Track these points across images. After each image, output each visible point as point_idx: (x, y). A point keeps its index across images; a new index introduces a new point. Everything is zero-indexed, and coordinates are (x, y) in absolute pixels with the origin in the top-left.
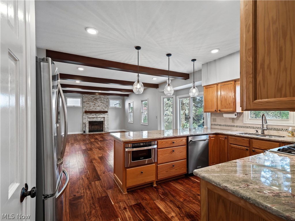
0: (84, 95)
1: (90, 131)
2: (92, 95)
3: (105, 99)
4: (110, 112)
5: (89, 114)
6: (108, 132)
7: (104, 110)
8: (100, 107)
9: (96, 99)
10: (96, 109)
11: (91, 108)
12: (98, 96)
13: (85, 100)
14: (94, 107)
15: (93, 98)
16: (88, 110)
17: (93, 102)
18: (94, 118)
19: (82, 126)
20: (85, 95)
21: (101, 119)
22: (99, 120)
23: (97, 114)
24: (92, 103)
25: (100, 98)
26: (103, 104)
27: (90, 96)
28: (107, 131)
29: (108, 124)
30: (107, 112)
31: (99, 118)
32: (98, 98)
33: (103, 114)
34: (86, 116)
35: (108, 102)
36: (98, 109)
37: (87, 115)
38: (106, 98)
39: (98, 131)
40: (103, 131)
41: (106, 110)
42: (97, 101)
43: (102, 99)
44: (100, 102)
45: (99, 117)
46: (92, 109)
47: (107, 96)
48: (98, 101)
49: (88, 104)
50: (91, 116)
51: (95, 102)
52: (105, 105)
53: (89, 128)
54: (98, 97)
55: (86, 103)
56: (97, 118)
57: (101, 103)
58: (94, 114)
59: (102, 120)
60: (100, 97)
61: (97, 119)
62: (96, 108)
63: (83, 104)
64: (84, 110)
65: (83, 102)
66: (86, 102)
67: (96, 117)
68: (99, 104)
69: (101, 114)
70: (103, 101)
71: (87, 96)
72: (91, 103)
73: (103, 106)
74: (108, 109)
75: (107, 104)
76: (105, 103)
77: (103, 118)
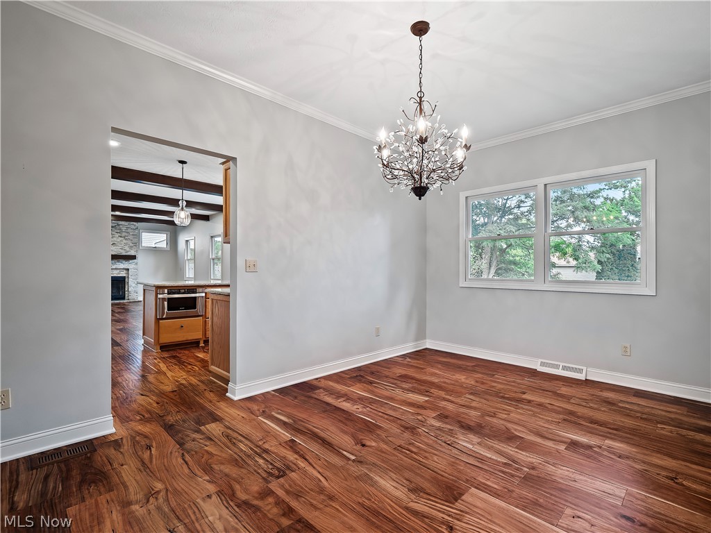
3: (129, 230)
4: (141, 258)
6: (136, 301)
7: (128, 254)
8: (117, 246)
21: (119, 274)
22: (115, 274)
25: (118, 227)
26: (126, 239)
28: (134, 299)
29: (137, 284)
30: (134, 257)
31: (114, 269)
33: (124, 262)
35: (138, 237)
38: (133, 227)
40: (124, 298)
41: (132, 253)
43: (124, 229)
44: (118, 235)
47: (134, 223)
52: (129, 242)
57: (121, 239)
59: (123, 274)
60: (119, 225)
68: (115, 239)
69: (121, 260)
73: (126, 244)
74: (137, 251)
75: (135, 240)
76: (131, 237)
77: (125, 272)
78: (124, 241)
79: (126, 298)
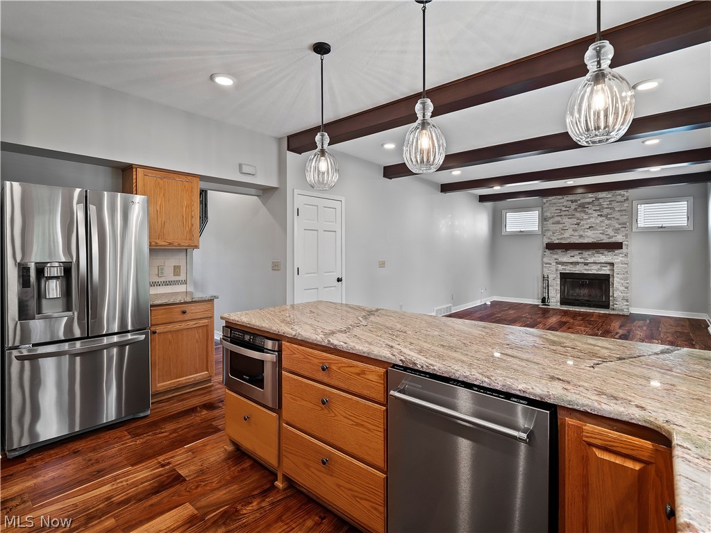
0: (545, 200)
1: (563, 302)
2: (571, 197)
3: (614, 204)
4: (635, 247)
5: (559, 251)
6: (626, 313)
7: (613, 240)
8: (596, 229)
9: (583, 206)
10: (581, 236)
11: (567, 235)
12: (590, 195)
13: (548, 214)
14: (575, 230)
15: (574, 206)
16: (557, 242)
17: (571, 216)
18: (578, 263)
19: (540, 284)
20: (550, 198)
21: (599, 270)
22: (594, 270)
23: (586, 254)
24: (570, 220)
25: (596, 203)
26: (609, 219)
27: (564, 200)
28: (622, 310)
29: (627, 288)
30: (618, 246)
31: (594, 264)
32: (589, 203)
33: (606, 253)
34: (551, 257)
35: (632, 215)
36: (589, 237)
37: (555, 254)
38: (619, 198)
39: (589, 306)
40: (607, 306)
41: (617, 239)
42: (587, 213)
43: (605, 204)
44: (596, 214)
45: (591, 260)
46: (570, 236)
47: (622, 192)
48: (590, 211)
49: (558, 223)
50: (566, 257)
51: (578, 215)
52: (614, 223)
53: (562, 292)
54: (590, 200)
55: (551, 221)
56: (586, 264)
57: (601, 219)
58: (577, 252)
59: (606, 271)
60: (598, 199)
61: (586, 267)
62: (581, 233)
63: (543, 224)
64: (546, 241)
65: (543, 219)
66: (553, 217)
67: (582, 260)
68: (592, 220)
69: (601, 251)
70: (605, 211)
71: (554, 201)
72: (566, 220)
73: (609, 226)
74: (626, 236)
75: (624, 219)
76: (616, 215)
77: (609, 267)
78: (607, 222)
79: (611, 307)
